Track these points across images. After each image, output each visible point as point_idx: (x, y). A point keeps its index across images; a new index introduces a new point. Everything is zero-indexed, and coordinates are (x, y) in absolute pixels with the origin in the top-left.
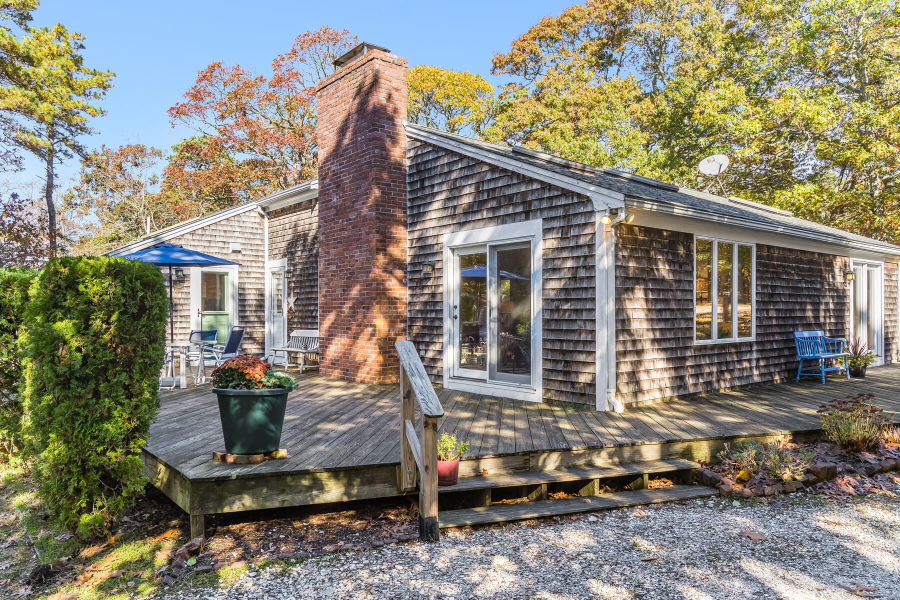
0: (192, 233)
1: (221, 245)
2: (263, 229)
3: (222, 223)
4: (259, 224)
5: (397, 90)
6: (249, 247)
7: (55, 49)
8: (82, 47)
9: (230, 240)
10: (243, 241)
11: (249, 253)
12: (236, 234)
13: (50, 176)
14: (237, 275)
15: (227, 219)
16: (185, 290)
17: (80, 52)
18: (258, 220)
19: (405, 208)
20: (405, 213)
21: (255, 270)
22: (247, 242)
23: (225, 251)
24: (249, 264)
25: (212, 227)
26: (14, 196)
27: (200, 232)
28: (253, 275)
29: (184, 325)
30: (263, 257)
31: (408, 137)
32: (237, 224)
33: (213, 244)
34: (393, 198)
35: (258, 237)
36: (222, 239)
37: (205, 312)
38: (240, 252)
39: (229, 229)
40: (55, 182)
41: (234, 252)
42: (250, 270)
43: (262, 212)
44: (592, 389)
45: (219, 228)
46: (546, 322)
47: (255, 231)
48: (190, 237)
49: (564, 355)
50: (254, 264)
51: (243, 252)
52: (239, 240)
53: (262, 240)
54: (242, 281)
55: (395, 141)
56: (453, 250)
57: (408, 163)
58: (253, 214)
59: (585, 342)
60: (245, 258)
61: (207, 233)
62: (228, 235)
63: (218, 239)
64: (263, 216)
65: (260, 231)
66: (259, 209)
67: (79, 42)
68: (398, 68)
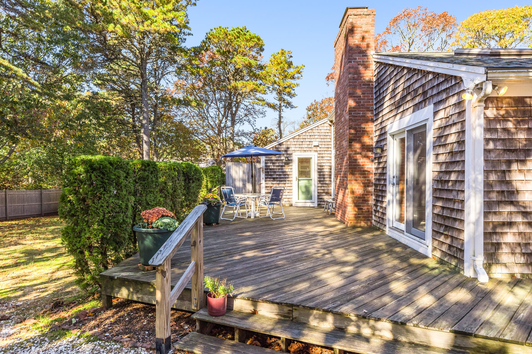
0: (293, 138)
1: (308, 143)
2: (331, 133)
3: (309, 131)
4: (329, 130)
5: (366, 32)
6: (323, 143)
7: (279, 61)
8: (291, 57)
9: (312, 140)
10: (320, 140)
11: (323, 146)
12: (316, 137)
13: (280, 117)
14: (316, 159)
15: (311, 129)
16: (290, 167)
17: (291, 59)
18: (328, 128)
19: (372, 111)
20: (373, 113)
21: (326, 155)
22: (323, 140)
23: (310, 146)
24: (323, 152)
25: (304, 134)
26: (266, 128)
27: (297, 137)
28: (325, 158)
29: (289, 185)
30: (331, 148)
31: (375, 62)
32: (317, 131)
33: (304, 143)
34: (363, 105)
35: (328, 137)
36: (309, 140)
37: (300, 179)
38: (318, 146)
39: (313, 134)
40: (282, 120)
41: (314, 146)
42: (324, 155)
43: (330, 123)
44: (461, 254)
45: (307, 134)
46: (435, 190)
47: (327, 134)
48: (292, 140)
49: (444, 220)
50: (326, 152)
51: (320, 146)
52: (318, 140)
53: (331, 139)
54: (319, 162)
55: (366, 67)
56: (393, 136)
57: (374, 79)
58: (325, 125)
59: (458, 210)
60: (321, 149)
61: (301, 137)
62: (311, 137)
63: (307, 140)
64: (331, 126)
65: (329, 134)
66: (329, 122)
67: (290, 55)
68: (367, 17)
